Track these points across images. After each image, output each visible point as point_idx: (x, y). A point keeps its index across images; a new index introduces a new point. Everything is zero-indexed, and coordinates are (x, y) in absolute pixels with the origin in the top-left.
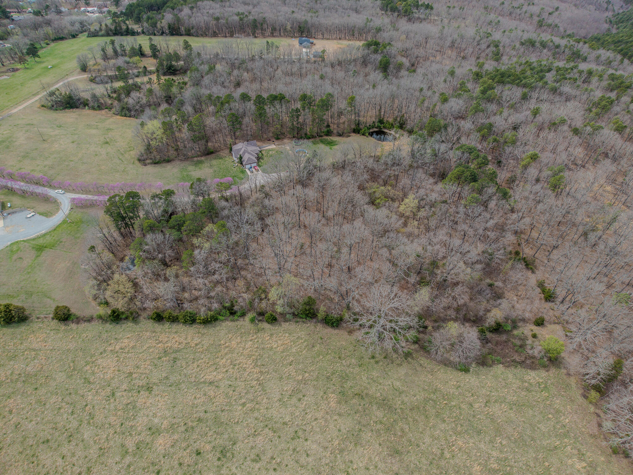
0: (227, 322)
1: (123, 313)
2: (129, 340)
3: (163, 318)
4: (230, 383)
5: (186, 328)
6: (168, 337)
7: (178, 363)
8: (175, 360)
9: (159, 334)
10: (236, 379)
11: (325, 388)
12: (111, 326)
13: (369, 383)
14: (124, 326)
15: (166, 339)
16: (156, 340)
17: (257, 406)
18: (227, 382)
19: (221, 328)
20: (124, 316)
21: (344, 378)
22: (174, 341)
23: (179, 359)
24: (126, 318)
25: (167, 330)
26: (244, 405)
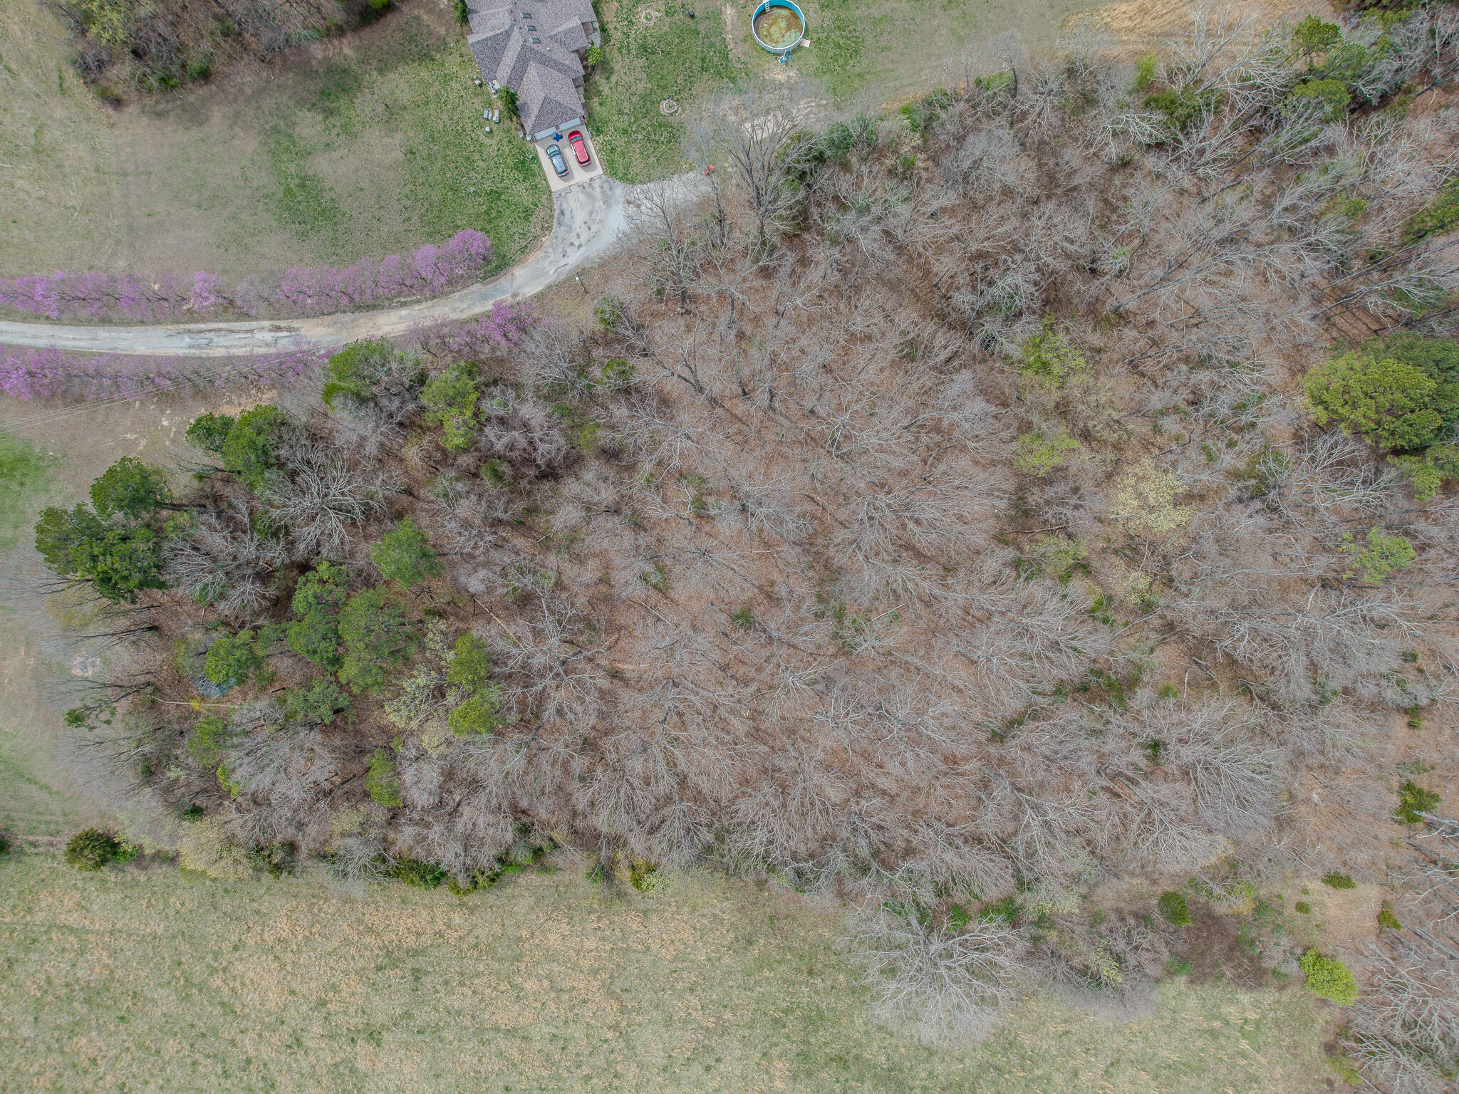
0: (531, 876)
4: (554, 1031)
7: (427, 980)
8: (417, 974)
10: (566, 1022)
11: (767, 1044)
13: (866, 1033)
17: (616, 1082)
18: (545, 1030)
19: (517, 892)
21: (814, 1020)
23: (427, 973)
26: (588, 1078)
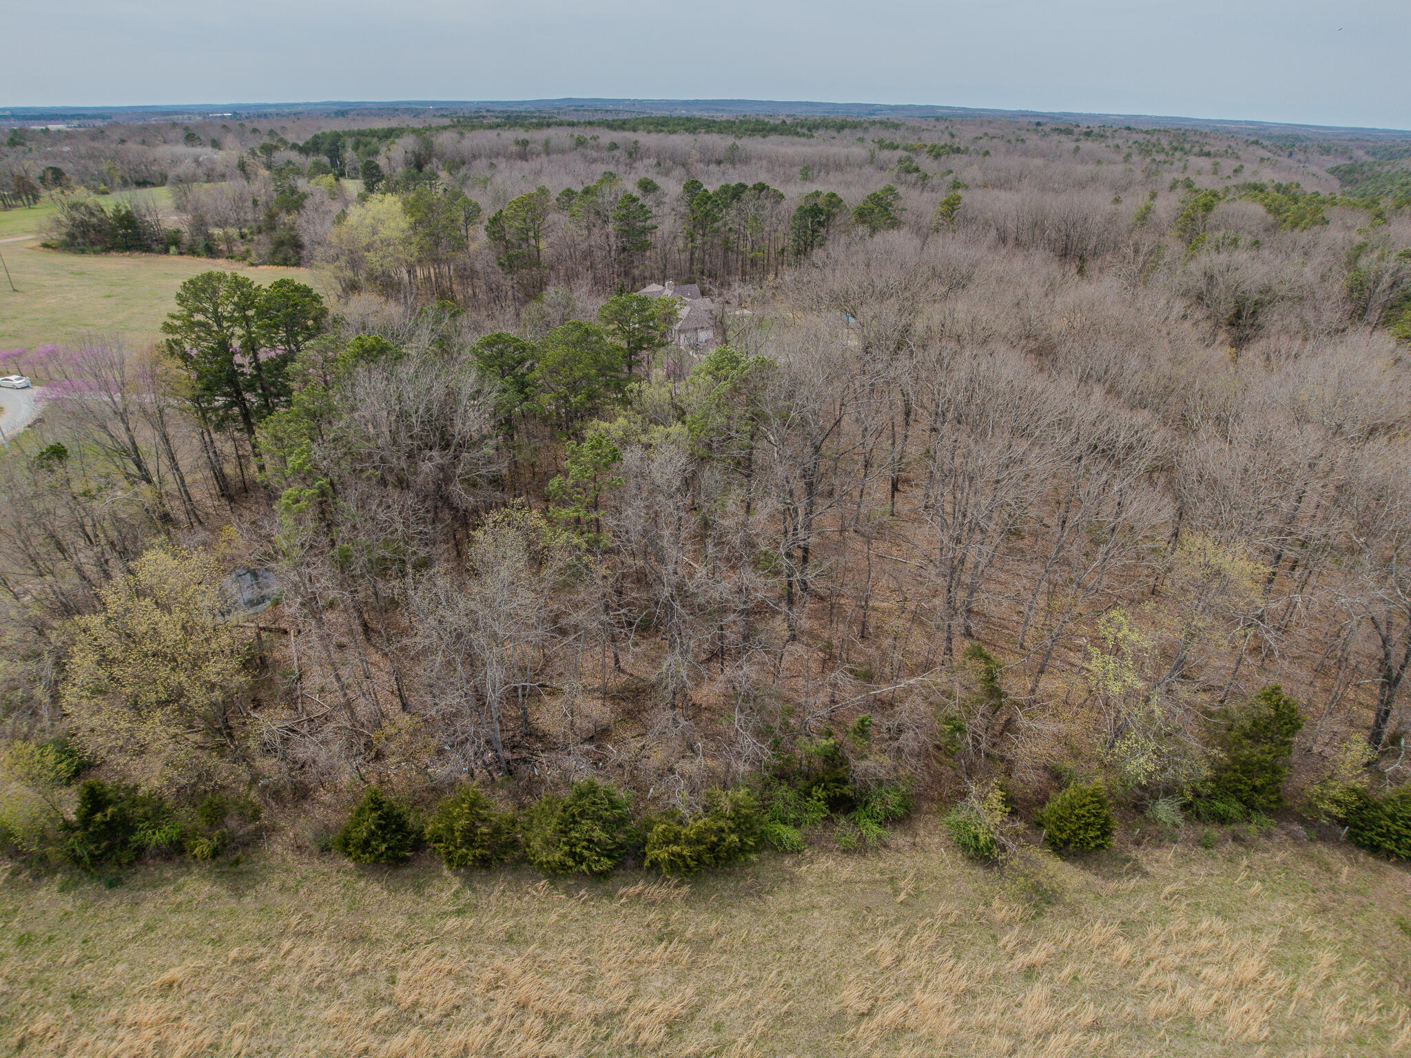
0: (825, 863)
1: (157, 811)
2: (170, 1006)
3: (419, 844)
5: (573, 908)
6: (459, 979)
9: (389, 954)
12: (68, 903)
14: (152, 904)
15: (446, 995)
16: (374, 1000)
19: (802, 899)
20: (158, 837)
22: (503, 1003)
24: (176, 851)
25: (452, 922)
